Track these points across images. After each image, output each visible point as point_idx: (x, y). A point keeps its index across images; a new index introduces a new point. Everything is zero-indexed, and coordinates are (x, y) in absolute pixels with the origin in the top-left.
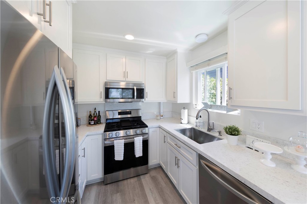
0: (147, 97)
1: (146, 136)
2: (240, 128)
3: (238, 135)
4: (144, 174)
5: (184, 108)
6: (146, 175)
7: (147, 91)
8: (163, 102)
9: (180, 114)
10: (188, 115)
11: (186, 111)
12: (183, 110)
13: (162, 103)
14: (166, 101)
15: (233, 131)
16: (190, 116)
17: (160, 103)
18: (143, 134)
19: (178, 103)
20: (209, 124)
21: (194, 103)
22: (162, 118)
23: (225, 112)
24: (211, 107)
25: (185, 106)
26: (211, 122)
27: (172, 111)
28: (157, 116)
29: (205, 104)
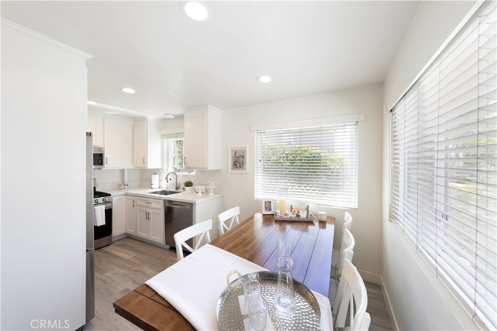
0: (107, 164)
1: (109, 205)
2: (193, 182)
3: (191, 186)
4: (107, 246)
5: (155, 174)
6: (109, 246)
7: (106, 156)
8: (128, 169)
9: (151, 181)
10: (160, 181)
11: (157, 176)
12: (153, 176)
13: (126, 171)
14: (133, 168)
15: (189, 184)
16: (162, 181)
17: (123, 171)
18: (105, 202)
19: (148, 168)
20: (177, 184)
21: (165, 168)
22: (126, 187)
23: (188, 174)
24: (179, 170)
25: (155, 172)
26: (178, 182)
27: (140, 180)
28: (120, 185)
29: (175, 169)
